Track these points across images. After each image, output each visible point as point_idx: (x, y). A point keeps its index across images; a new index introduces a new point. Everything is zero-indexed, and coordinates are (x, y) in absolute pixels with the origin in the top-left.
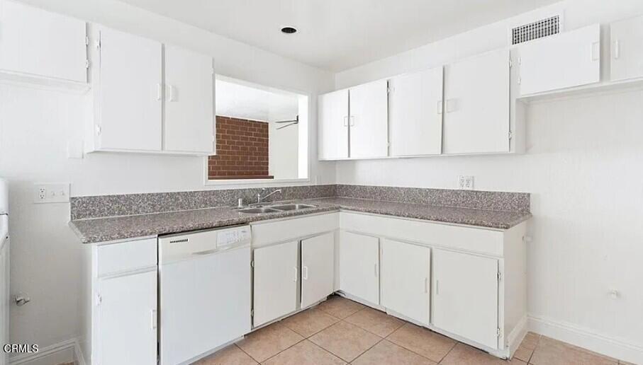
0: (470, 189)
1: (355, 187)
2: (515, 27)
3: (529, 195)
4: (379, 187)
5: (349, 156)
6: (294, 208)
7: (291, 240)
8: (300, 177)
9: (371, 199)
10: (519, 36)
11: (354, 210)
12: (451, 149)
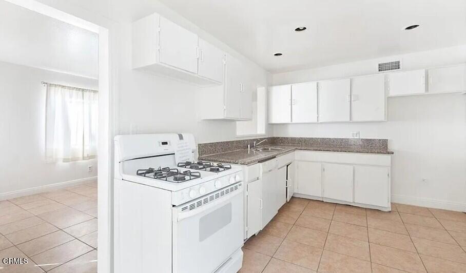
0: (358, 138)
1: (287, 138)
2: (380, 63)
3: (387, 140)
4: (304, 138)
5: (291, 121)
6: (268, 149)
7: (283, 167)
8: (258, 133)
9: (298, 145)
10: (382, 68)
11: (306, 150)
12: (355, 119)
